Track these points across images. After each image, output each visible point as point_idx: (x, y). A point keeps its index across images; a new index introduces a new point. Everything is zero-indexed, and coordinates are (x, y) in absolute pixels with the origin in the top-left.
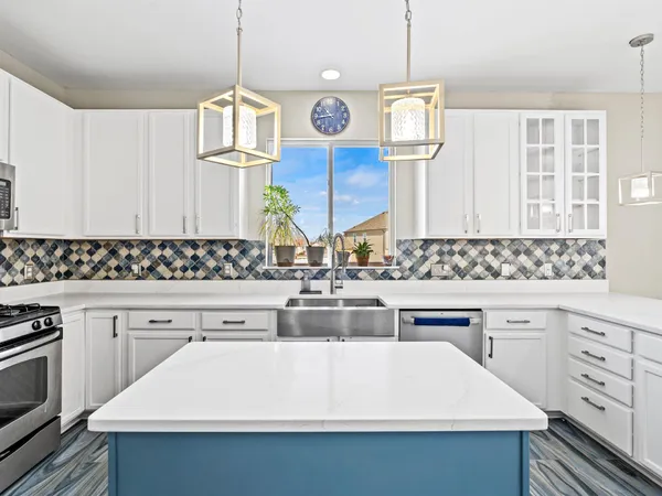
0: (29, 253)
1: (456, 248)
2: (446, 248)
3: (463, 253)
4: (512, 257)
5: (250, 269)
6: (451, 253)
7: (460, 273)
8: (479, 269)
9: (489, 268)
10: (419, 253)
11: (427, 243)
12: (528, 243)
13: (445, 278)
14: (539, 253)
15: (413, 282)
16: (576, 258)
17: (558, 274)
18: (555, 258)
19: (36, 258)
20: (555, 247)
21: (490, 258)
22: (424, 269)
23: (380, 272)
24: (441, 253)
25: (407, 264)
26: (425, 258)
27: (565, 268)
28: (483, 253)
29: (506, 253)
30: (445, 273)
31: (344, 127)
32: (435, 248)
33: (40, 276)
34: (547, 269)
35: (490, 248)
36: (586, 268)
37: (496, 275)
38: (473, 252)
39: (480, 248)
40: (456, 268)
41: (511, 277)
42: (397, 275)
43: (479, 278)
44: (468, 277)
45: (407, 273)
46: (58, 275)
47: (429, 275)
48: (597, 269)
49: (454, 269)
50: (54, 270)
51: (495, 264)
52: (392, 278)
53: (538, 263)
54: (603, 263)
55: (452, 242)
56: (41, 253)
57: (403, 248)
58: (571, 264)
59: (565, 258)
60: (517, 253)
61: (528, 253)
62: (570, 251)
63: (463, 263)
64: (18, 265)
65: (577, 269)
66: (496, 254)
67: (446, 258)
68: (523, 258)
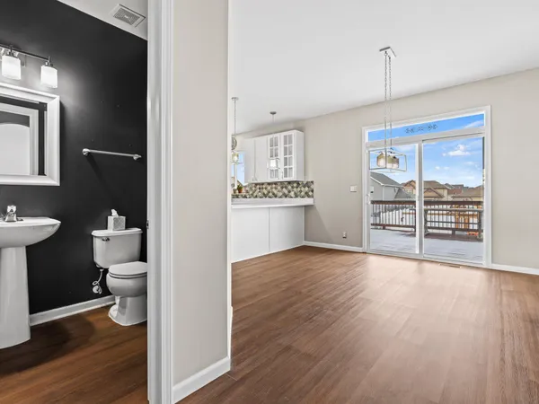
1: (264, 186)
2: (261, 186)
3: (266, 188)
6: (263, 188)
7: (265, 196)
8: (271, 194)
9: (274, 194)
10: (254, 188)
11: (256, 184)
12: (286, 183)
13: (261, 197)
14: (290, 187)
16: (303, 189)
17: (296, 196)
18: (295, 189)
20: (295, 185)
21: (274, 190)
22: (255, 194)
24: (260, 188)
25: (251, 193)
26: (255, 190)
27: (299, 193)
28: (272, 188)
29: (279, 188)
32: (258, 186)
34: (292, 194)
35: (274, 186)
36: (306, 193)
37: (276, 196)
38: (269, 188)
39: (271, 186)
41: (281, 197)
42: (248, 196)
43: (271, 197)
44: (267, 197)
45: (251, 196)
47: (256, 197)
48: (310, 193)
49: (263, 194)
51: (275, 192)
53: (289, 192)
54: (312, 191)
55: (263, 184)
58: (301, 191)
59: (299, 189)
60: (282, 188)
61: (286, 187)
62: (300, 186)
63: (266, 192)
65: (303, 194)
66: (276, 188)
67: (261, 190)
68: (284, 189)
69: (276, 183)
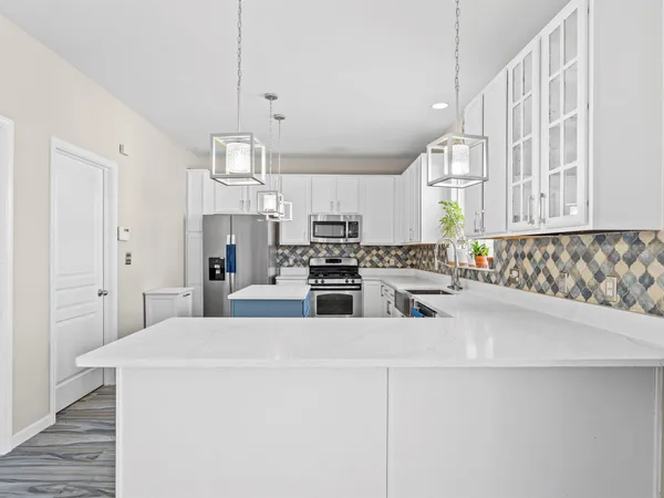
0: (393, 253)
1: (526, 249)
2: (520, 249)
3: (530, 256)
4: (570, 265)
6: (523, 256)
8: (542, 279)
9: (550, 279)
11: (510, 242)
14: (600, 257)
17: (626, 302)
18: (621, 267)
19: (396, 256)
20: (622, 248)
21: (550, 263)
22: (507, 274)
23: (486, 275)
24: (516, 256)
25: (499, 267)
26: (507, 262)
27: (635, 290)
29: (565, 257)
32: (513, 249)
33: (399, 265)
34: (609, 287)
35: (550, 248)
37: (556, 289)
38: (538, 255)
39: (543, 249)
40: (526, 276)
41: (569, 296)
42: (493, 278)
43: (542, 292)
44: (533, 288)
45: (498, 277)
46: (412, 266)
47: (510, 282)
49: (524, 277)
50: (409, 262)
51: (554, 272)
52: (491, 282)
53: (599, 276)
55: (524, 241)
56: (400, 253)
57: (497, 249)
58: (647, 281)
59: (638, 269)
61: (588, 258)
62: (645, 255)
63: (530, 269)
64: (387, 258)
66: (556, 258)
68: (581, 264)
69: (555, 237)
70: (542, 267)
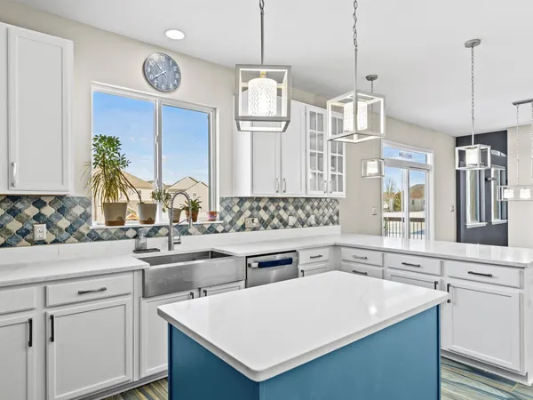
1: (262, 204)
2: (255, 205)
3: (266, 208)
4: (294, 212)
5: (71, 230)
6: (259, 209)
7: (264, 224)
8: (276, 221)
9: (281, 220)
10: (236, 209)
11: (242, 200)
12: (302, 201)
13: (254, 229)
14: (308, 207)
15: (233, 234)
16: (326, 211)
17: (318, 223)
18: (316, 211)
20: (316, 204)
21: (282, 212)
22: (240, 223)
23: (207, 227)
24: (251, 209)
25: (228, 218)
26: (240, 213)
27: (321, 218)
28: (278, 208)
29: (291, 208)
30: (254, 225)
31: (176, 87)
32: (247, 204)
34: (312, 219)
35: (282, 204)
36: (330, 218)
37: (285, 224)
38: (272, 208)
39: (276, 204)
40: (261, 221)
41: (294, 227)
42: (220, 228)
43: (276, 228)
44: (269, 227)
45: (228, 227)
47: (243, 228)
48: (335, 218)
49: (260, 222)
51: (285, 216)
52: (216, 232)
53: (308, 215)
54: (338, 214)
55: (259, 199)
57: (225, 205)
58: (324, 215)
59: (321, 211)
60: (296, 208)
61: (303, 208)
63: (266, 217)
65: (326, 218)
66: (285, 209)
67: (255, 213)
68: (300, 211)
69: (285, 200)
70: (276, 214)
